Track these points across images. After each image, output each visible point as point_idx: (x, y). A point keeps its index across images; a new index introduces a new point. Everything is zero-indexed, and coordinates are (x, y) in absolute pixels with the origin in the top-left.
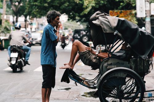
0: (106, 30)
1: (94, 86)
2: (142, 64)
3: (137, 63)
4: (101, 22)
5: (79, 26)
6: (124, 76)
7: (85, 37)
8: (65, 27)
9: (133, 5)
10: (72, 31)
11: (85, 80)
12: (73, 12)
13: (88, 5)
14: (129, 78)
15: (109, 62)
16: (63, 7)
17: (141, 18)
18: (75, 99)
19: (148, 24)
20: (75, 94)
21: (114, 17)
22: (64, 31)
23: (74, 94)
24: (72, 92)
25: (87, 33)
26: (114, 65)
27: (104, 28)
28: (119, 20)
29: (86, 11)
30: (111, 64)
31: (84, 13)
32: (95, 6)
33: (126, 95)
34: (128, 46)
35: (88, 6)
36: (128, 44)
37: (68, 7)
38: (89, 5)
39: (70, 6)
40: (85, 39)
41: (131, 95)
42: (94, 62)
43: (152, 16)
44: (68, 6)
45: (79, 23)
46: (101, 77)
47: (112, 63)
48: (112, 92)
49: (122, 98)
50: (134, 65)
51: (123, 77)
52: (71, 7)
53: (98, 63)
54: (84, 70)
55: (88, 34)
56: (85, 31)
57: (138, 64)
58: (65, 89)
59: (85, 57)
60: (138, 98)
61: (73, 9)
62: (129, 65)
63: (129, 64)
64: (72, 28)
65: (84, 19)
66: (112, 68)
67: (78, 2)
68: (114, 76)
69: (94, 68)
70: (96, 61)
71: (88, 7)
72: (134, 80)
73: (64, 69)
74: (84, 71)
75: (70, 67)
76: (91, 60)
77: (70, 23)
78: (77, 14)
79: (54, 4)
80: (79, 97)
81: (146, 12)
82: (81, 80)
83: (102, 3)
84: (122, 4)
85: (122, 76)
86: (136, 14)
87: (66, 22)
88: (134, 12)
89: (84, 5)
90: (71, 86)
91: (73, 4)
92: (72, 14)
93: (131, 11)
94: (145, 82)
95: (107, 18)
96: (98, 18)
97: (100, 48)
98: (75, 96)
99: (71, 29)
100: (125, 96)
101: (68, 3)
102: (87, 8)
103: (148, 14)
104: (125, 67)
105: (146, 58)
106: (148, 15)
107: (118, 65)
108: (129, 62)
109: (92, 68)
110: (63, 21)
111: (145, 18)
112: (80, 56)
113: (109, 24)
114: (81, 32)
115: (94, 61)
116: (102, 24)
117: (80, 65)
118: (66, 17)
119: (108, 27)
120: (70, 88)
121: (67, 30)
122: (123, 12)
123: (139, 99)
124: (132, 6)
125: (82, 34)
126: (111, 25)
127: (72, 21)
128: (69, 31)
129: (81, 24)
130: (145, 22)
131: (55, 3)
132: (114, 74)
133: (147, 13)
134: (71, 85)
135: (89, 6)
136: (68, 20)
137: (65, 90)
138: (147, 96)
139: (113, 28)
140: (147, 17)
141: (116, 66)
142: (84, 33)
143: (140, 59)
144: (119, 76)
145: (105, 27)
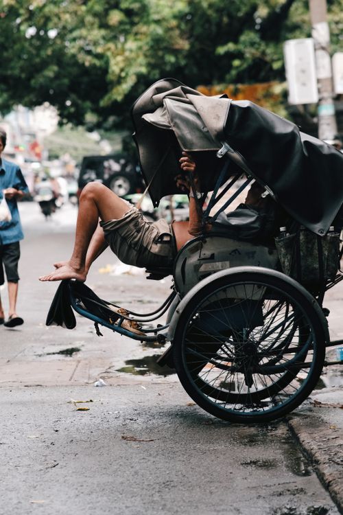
0: (192, 144)
1: (159, 333)
2: (316, 252)
3: (299, 250)
4: (174, 116)
5: (95, 147)
6: (257, 297)
7: (120, 182)
8: (50, 151)
9: (276, 66)
10: (73, 163)
11: (128, 314)
12: (73, 96)
13: (122, 70)
14: (274, 302)
15: (206, 252)
16: (38, 81)
17: (305, 106)
18: (96, 383)
19: (328, 124)
20: (97, 367)
21: (217, 98)
22: (47, 163)
23: (90, 367)
24: (87, 362)
25: (124, 167)
26: (223, 259)
27: (183, 138)
28: (232, 107)
29: (119, 93)
30: (212, 258)
31: (110, 99)
32: (149, 73)
33: (265, 360)
34: (266, 193)
35: (123, 74)
36: (267, 187)
37: (57, 82)
38: (127, 70)
39: (65, 77)
40: (120, 186)
41: (281, 358)
42: (155, 255)
43: (338, 98)
44: (58, 76)
45: (95, 136)
46: (179, 302)
47: (216, 252)
48: (219, 352)
49: (252, 368)
50: (289, 257)
51: (253, 299)
52: (66, 81)
53: (167, 257)
54: (122, 289)
55: (128, 169)
56: (117, 161)
57: (302, 254)
58: (62, 352)
59: (124, 239)
60: (307, 365)
61: (74, 88)
62: (271, 258)
63: (271, 253)
64: (74, 153)
65: (111, 119)
66: (215, 272)
67: (87, 64)
68: (222, 296)
69: (156, 275)
70: (160, 251)
71: (125, 78)
72: (291, 308)
73: (54, 280)
74: (123, 292)
75: (74, 274)
76: (146, 248)
77: (68, 138)
78: (88, 104)
79: (9, 72)
80: (110, 375)
81: (320, 86)
82: (115, 316)
83: (170, 62)
84: (236, 63)
85: (249, 297)
86: (285, 94)
87: (54, 134)
88: (277, 89)
89: (110, 71)
90: (82, 343)
91: (75, 71)
92: (72, 105)
93: (270, 87)
94: (327, 312)
95: (190, 103)
96: (160, 105)
97: (173, 215)
98: (95, 372)
99: (71, 155)
100: (261, 363)
101: (55, 68)
102: (120, 80)
103: (326, 91)
104: (259, 266)
105: (328, 232)
106: (325, 95)
107: (235, 258)
108: (273, 248)
109: (148, 274)
110: (44, 130)
111: (318, 105)
112: (106, 237)
113: (198, 122)
114: (106, 164)
115: (155, 249)
116: (176, 125)
117: (108, 273)
118: (51, 116)
119: (198, 134)
120: (77, 350)
121: (56, 163)
122: (244, 92)
123: (308, 370)
124: (271, 68)
125: (110, 169)
126: (205, 126)
127: (72, 129)
128: (65, 164)
129: (102, 138)
130: (319, 120)
131: (12, 68)
132: (225, 290)
133: (322, 90)
134: (81, 339)
135: (127, 74)
136: (61, 124)
137: (61, 357)
138: (334, 360)
139: (213, 134)
140: (323, 102)
141: (228, 263)
142: (116, 167)
143: (306, 236)
144: (242, 295)
145: (188, 134)
